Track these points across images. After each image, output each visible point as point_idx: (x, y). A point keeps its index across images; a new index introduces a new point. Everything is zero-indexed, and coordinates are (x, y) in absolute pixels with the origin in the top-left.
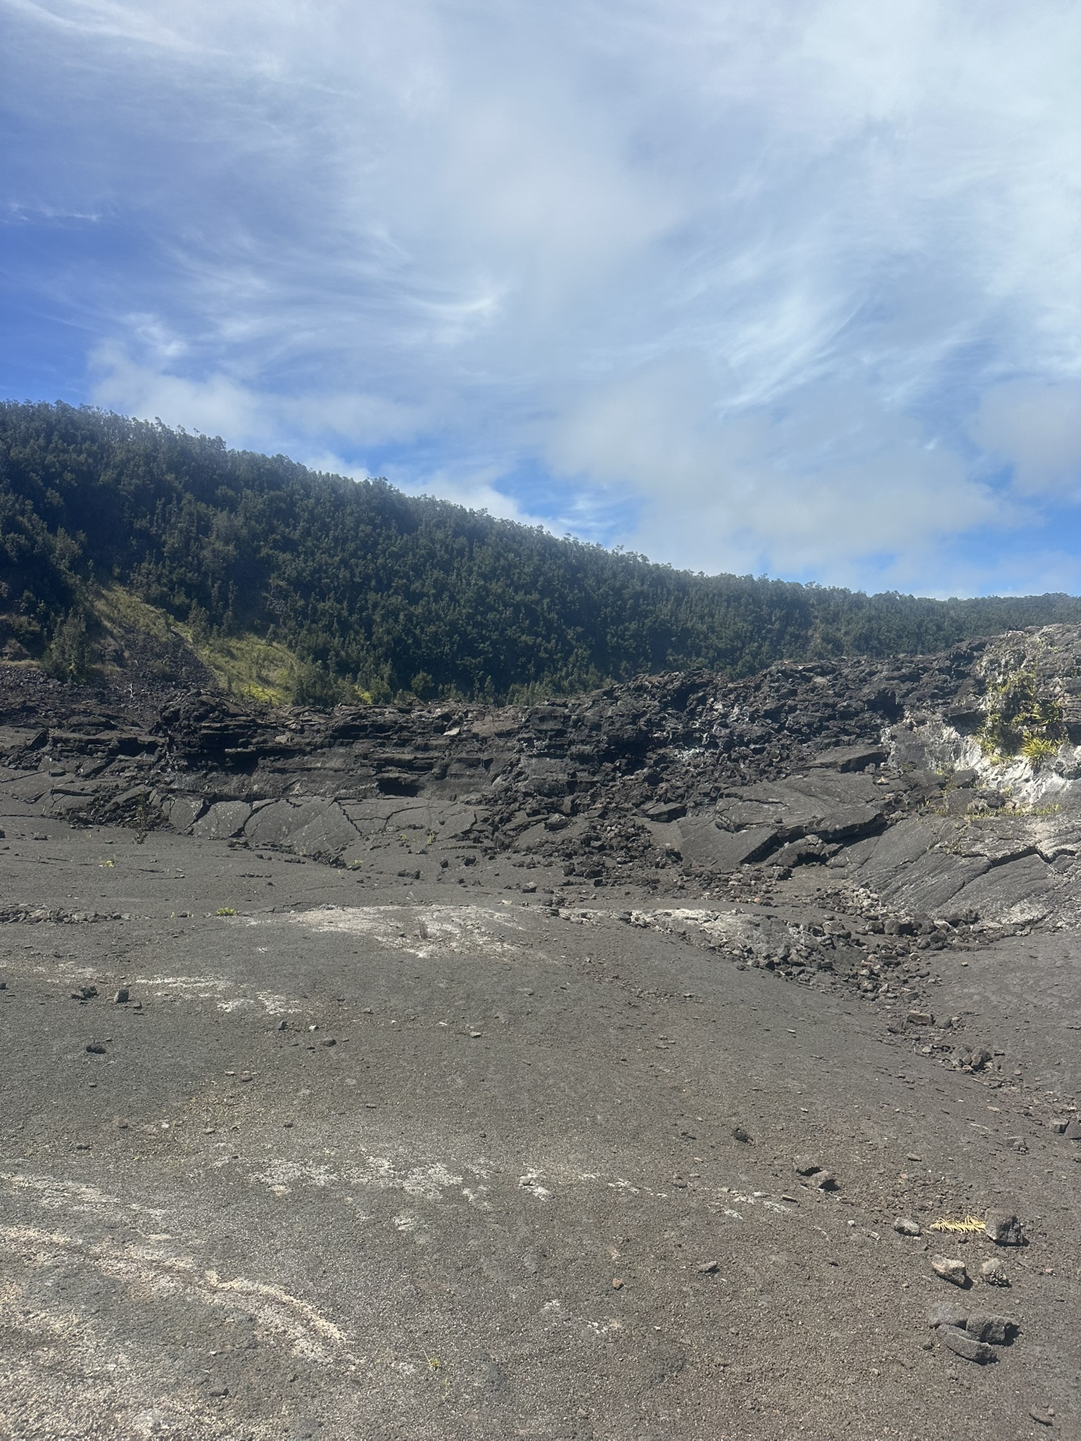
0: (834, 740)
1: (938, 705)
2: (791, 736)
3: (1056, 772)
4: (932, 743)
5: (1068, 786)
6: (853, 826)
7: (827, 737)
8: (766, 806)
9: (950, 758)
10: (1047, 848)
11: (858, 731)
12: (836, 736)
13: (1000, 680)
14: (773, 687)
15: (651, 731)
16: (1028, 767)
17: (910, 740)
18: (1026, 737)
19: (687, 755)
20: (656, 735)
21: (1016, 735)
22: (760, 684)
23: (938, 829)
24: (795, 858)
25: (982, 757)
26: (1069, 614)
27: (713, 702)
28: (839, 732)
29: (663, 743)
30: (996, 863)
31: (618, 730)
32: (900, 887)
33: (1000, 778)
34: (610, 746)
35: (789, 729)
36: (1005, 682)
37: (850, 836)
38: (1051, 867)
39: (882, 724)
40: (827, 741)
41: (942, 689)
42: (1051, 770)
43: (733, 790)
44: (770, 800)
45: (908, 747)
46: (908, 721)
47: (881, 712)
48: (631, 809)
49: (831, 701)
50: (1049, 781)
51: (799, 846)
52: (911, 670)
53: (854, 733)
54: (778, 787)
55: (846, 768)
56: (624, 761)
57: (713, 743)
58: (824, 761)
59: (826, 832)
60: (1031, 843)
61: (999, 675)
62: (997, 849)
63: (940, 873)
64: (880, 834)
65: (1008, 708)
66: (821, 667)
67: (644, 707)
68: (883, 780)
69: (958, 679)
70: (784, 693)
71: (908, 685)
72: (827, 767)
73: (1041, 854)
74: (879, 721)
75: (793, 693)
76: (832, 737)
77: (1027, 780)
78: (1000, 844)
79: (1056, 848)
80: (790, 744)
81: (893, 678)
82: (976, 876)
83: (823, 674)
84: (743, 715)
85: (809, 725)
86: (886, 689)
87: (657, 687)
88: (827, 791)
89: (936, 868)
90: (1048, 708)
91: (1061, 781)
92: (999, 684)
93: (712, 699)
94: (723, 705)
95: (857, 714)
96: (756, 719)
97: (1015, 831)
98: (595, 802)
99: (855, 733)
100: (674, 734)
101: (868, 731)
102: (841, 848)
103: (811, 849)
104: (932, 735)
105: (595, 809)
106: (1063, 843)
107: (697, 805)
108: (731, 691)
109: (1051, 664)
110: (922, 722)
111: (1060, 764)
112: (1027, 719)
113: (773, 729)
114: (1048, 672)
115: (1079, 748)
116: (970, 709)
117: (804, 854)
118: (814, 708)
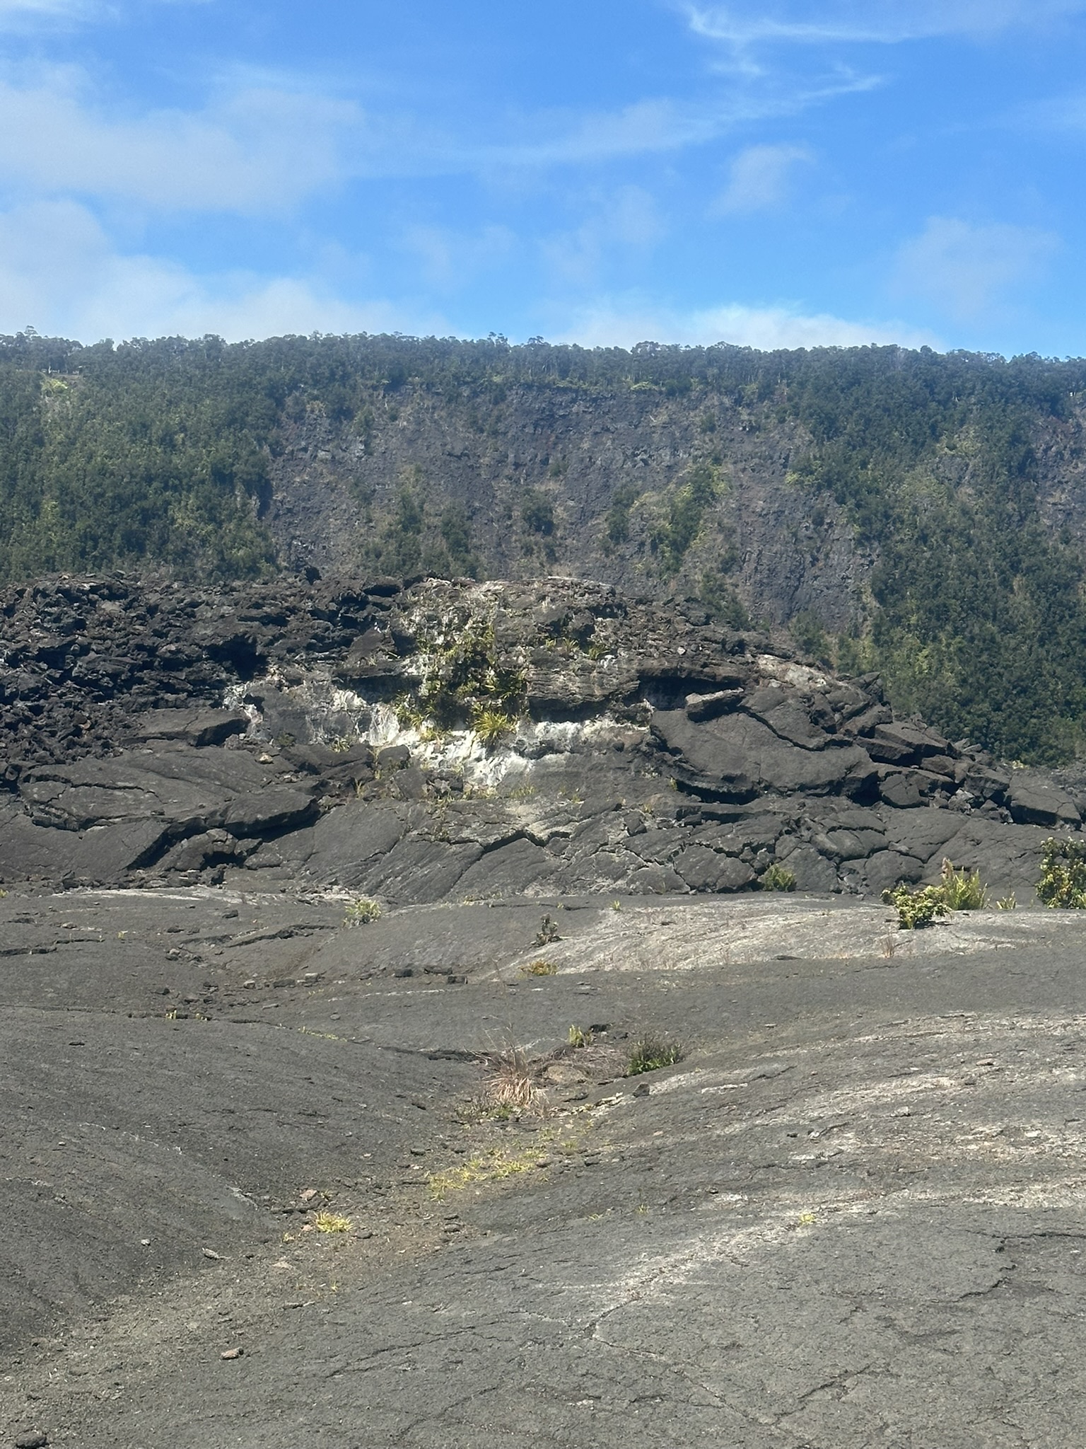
0: (152, 698)
1: (316, 659)
2: (80, 690)
3: (516, 752)
4: (317, 710)
5: (530, 766)
6: (283, 816)
7: (142, 694)
8: (117, 793)
9: (354, 731)
10: (539, 830)
11: (189, 687)
12: (155, 694)
13: (440, 640)
14: (50, 614)
16: (475, 745)
17: (283, 705)
18: (476, 710)
21: (462, 707)
22: (14, 605)
23: (406, 815)
24: (201, 859)
25: (400, 731)
28: (158, 688)
30: (488, 848)
32: (382, 881)
33: (440, 757)
35: (76, 680)
36: (447, 646)
37: (273, 828)
38: (546, 850)
39: (229, 680)
40: (142, 700)
41: (320, 639)
42: (510, 749)
43: (47, 770)
44: (121, 784)
45: (282, 714)
46: (276, 678)
47: (228, 664)
49: (148, 642)
50: (508, 761)
51: (203, 844)
52: (279, 610)
53: (184, 691)
54: (121, 762)
55: (201, 741)
58: (162, 730)
59: (240, 824)
60: (518, 827)
61: (439, 634)
62: (487, 834)
63: (430, 861)
64: (312, 824)
65: (455, 675)
66: (109, 588)
68: (267, 757)
69: (344, 627)
70: (68, 624)
71: (271, 631)
72: (170, 738)
73: (532, 837)
74: (224, 676)
75: (80, 625)
76: (148, 694)
77: (479, 760)
78: (488, 828)
79: (550, 830)
80: (81, 703)
81: (252, 619)
82: (472, 863)
83: (112, 597)
85: (114, 676)
86: (246, 633)
88: (197, 772)
90: (507, 679)
91: (522, 761)
92: (440, 646)
95: (189, 663)
96: (21, 660)
97: (498, 814)
99: (186, 691)
101: (208, 690)
102: (260, 843)
103: (218, 847)
104: (316, 699)
106: (555, 825)
109: (512, 630)
110: (297, 681)
111: (521, 742)
112: (475, 689)
113: (49, 677)
114: (510, 639)
115: (541, 725)
116: (390, 671)
117: (211, 853)
118: (120, 651)
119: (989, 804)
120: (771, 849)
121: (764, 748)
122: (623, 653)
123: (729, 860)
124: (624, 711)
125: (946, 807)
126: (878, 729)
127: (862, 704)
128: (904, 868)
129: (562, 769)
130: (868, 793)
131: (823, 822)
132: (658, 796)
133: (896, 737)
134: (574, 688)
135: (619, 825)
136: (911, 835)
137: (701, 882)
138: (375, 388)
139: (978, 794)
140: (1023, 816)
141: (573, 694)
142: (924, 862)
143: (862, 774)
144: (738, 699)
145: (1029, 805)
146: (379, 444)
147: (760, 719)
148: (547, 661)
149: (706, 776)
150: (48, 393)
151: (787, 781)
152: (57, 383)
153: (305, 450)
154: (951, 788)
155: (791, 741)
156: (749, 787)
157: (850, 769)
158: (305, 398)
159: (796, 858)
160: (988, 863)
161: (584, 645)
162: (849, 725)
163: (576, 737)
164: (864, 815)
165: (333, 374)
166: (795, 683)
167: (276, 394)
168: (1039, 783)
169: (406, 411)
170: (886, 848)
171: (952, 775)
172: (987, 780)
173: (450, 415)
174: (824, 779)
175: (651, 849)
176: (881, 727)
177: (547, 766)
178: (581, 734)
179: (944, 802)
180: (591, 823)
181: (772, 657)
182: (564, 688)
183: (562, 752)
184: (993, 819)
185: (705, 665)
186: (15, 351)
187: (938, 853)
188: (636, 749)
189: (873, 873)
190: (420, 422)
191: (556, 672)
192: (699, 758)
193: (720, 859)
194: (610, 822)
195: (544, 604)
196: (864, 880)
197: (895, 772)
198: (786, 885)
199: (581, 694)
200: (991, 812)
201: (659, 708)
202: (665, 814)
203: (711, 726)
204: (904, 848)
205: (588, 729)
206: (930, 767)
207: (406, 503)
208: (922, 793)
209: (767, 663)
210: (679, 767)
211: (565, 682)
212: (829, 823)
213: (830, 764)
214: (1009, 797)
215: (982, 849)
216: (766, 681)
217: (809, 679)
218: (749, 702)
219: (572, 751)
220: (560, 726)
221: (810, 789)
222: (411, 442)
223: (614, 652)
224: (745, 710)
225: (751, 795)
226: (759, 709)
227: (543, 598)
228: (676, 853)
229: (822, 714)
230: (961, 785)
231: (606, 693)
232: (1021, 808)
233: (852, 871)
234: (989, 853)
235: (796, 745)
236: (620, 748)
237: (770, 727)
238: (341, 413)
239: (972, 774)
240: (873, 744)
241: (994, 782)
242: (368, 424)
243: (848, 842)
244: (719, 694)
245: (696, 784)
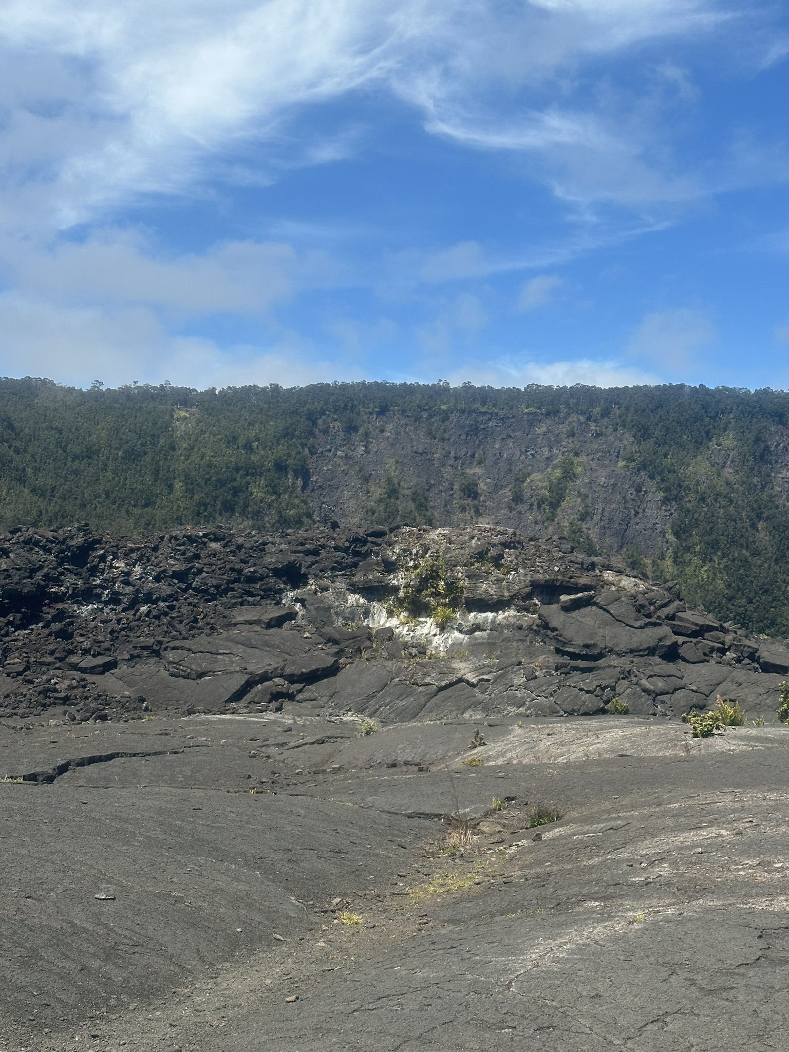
0: (240, 600)
1: (337, 576)
2: (197, 596)
3: (457, 630)
4: (338, 606)
5: (466, 639)
6: (317, 670)
7: (234, 597)
8: (219, 657)
9: (360, 618)
10: (472, 678)
11: (262, 593)
12: (241, 597)
13: (411, 564)
14: (179, 550)
15: (47, 586)
16: (433, 627)
17: (317, 603)
18: (433, 605)
19: (85, 610)
20: (52, 590)
21: (424, 604)
22: (158, 545)
23: (391, 669)
24: (269, 696)
25: (388, 618)
27: (112, 560)
28: (243, 594)
29: (59, 598)
30: (441, 689)
31: (16, 584)
32: (377, 709)
33: (412, 634)
34: (3, 600)
35: (195, 589)
36: (416, 567)
37: (312, 677)
38: (476, 690)
39: (285, 589)
40: (233, 601)
41: (340, 563)
42: (453, 629)
43: (177, 643)
44: (221, 651)
45: (317, 609)
46: (313, 587)
47: (284, 579)
48: (54, 663)
49: (237, 567)
50: (453, 636)
51: (270, 687)
52: (315, 547)
53: (258, 595)
54: (221, 639)
55: (269, 625)
56: (19, 616)
57: (115, 599)
59: (292, 675)
60: (459, 676)
61: (411, 560)
62: (441, 680)
63: (406, 697)
64: (335, 675)
65: (420, 585)
66: (214, 534)
67: (40, 561)
68: (308, 634)
69: (354, 557)
70: (190, 556)
71: (310, 559)
72: (250, 624)
73: (468, 682)
74: (282, 586)
75: (197, 556)
76: (238, 597)
77: (435, 635)
78: (441, 677)
79: (479, 678)
80: (198, 603)
81: (299, 552)
82: (432, 698)
83: (216, 540)
84: (146, 574)
85: (217, 587)
86: (295, 560)
87: (52, 542)
88: (266, 644)
89: (401, 695)
90: (452, 587)
91: (461, 636)
92: (411, 567)
93: (111, 557)
94: (126, 563)
95: (262, 578)
96: (163, 578)
97: (447, 668)
98: (6, 657)
99: (260, 595)
100: (74, 589)
101: (273, 595)
102: (304, 686)
103: (279, 688)
104: (337, 599)
105: (14, 664)
106: (481, 675)
107: (132, 657)
108: (132, 550)
110: (326, 589)
111: (460, 625)
112: (433, 593)
113: (179, 588)
114: (453, 563)
115: (472, 614)
116: (381, 582)
117: (275, 692)
118: (220, 572)
119: (747, 661)
120: (613, 689)
121: (607, 627)
122: (521, 571)
123: (587, 695)
124: (523, 605)
125: (720, 663)
126: (678, 616)
127: (667, 600)
128: (695, 700)
129: (485, 641)
130: (672, 654)
131: (644, 672)
132: (544, 656)
133: (688, 620)
134: (492, 592)
135: (520, 674)
136: (699, 680)
137: (571, 709)
138: (371, 413)
139: (739, 655)
140: (768, 668)
141: (491, 595)
142: (707, 696)
143: (668, 643)
144: (592, 597)
145: (771, 661)
146: (373, 447)
147: (605, 610)
148: (475, 575)
149: (573, 644)
150: (178, 420)
151: (622, 647)
152: (183, 414)
153: (330, 451)
154: (723, 651)
155: (624, 623)
156: (599, 651)
157: (660, 640)
158: (329, 420)
159: (628, 694)
160: (747, 697)
161: (498, 566)
162: (659, 613)
163: (493, 622)
164: (670, 668)
165: (346, 406)
166: (626, 588)
167: (312, 418)
168: (777, 648)
169: (390, 427)
170: (684, 688)
171: (723, 643)
172: (745, 646)
173: (416, 429)
174: (645, 646)
175: (540, 689)
176: (679, 614)
177: (476, 639)
178: (497, 619)
179: (719, 659)
180: (503, 673)
181: (611, 572)
182: (486, 591)
183: (485, 630)
184: (749, 670)
185: (571, 577)
186: (158, 395)
187: (715, 691)
188: (530, 628)
189: (676, 703)
190: (398, 434)
191: (481, 582)
192: (568, 633)
193: (582, 695)
194: (515, 672)
195: (474, 541)
196: (670, 707)
197: (688, 642)
198: (622, 710)
199: (496, 595)
200: (748, 666)
201: (543, 603)
202: (548, 667)
203: (575, 614)
204: (694, 688)
205: (501, 616)
206: (710, 638)
207: (389, 481)
208: (705, 654)
209: (608, 575)
210: (557, 639)
211: (486, 588)
212: (648, 673)
213: (649, 636)
214: (759, 657)
215: (743, 689)
216: (608, 587)
217: (635, 585)
218: (599, 600)
219: (491, 630)
220: (484, 615)
221: (636, 652)
222: (392, 445)
223: (516, 570)
224: (596, 604)
225: (600, 656)
226: (604, 603)
227: (473, 538)
228: (555, 691)
229: (642, 606)
230: (729, 649)
231: (512, 594)
232: (766, 663)
233: (663, 702)
234: (747, 690)
235: (627, 625)
236: (520, 628)
237: (611, 614)
238: (351, 428)
239: (735, 643)
240: (674, 625)
241: (749, 647)
242: (367, 435)
243: (660, 684)
244: (580, 595)
245: (567, 649)
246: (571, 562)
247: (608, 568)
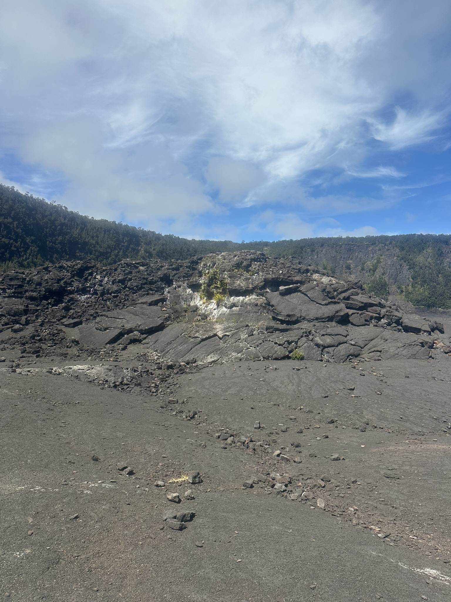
0: (146, 293)
1: (185, 280)
2: (129, 291)
3: (224, 306)
4: (183, 295)
5: (228, 311)
6: (152, 328)
7: (144, 291)
8: (118, 320)
9: (189, 301)
10: (220, 334)
11: (156, 289)
12: (147, 291)
14: (122, 270)
15: (66, 287)
16: (215, 305)
17: (175, 293)
18: (215, 293)
19: (83, 298)
20: (68, 289)
21: (212, 292)
22: (117, 268)
23: (184, 328)
24: (129, 341)
25: (200, 300)
26: (232, 249)
27: (96, 275)
28: (148, 290)
29: (72, 292)
30: (203, 340)
31: (50, 286)
32: (169, 351)
33: (206, 308)
34: (46, 293)
35: (128, 288)
36: (209, 272)
37: (151, 331)
38: (221, 341)
39: (165, 287)
40: (144, 293)
41: (187, 274)
42: (223, 306)
43: (104, 313)
44: (120, 317)
45: (174, 296)
46: (175, 286)
47: (165, 282)
48: (56, 322)
49: (146, 277)
50: (222, 310)
51: (131, 336)
52: (176, 266)
53: (154, 290)
54: (123, 311)
55: (151, 304)
56: (53, 300)
57: (95, 293)
58: (142, 301)
59: (142, 330)
60: (215, 332)
61: (207, 270)
62: (203, 335)
63: (184, 344)
64: (162, 330)
65: (209, 282)
66: (142, 263)
67: (63, 276)
68: (165, 309)
69: (193, 270)
70: (127, 273)
71: (175, 272)
72: (143, 304)
73: (218, 336)
74: (164, 286)
75: (131, 273)
76: (145, 291)
77: (215, 309)
78: (205, 333)
79: (223, 334)
80: (129, 294)
81: (170, 269)
82: (196, 345)
83: (143, 266)
84: (109, 281)
85: (137, 286)
86: (167, 273)
87: (70, 267)
88: (143, 314)
89: (182, 343)
90: (223, 284)
91: (226, 310)
92: (207, 273)
93: (95, 274)
94: (100, 276)
96: (115, 283)
97: (210, 328)
98: (38, 319)
99: (155, 290)
100: (77, 288)
101: (160, 290)
102: (148, 336)
103: (136, 337)
104: (183, 292)
105: (38, 322)
106: (226, 332)
107: (87, 320)
108: (104, 270)
109: (224, 267)
110: (179, 287)
111: (226, 304)
112: (215, 287)
113: (122, 287)
114: (223, 270)
115: (232, 298)
116: (196, 282)
117: (133, 339)
118: (139, 280)
119: (394, 325)
120: (296, 343)
121: (305, 305)
122: (261, 273)
123: (279, 347)
124: (259, 293)
125: (376, 326)
126: (351, 297)
127: (345, 289)
128: (352, 351)
129: (237, 313)
130: (344, 320)
131: (320, 332)
132: (262, 322)
133: (357, 300)
134: (242, 285)
135: (244, 332)
136: (358, 337)
137: (267, 355)
138: (319, 246)
139: (389, 321)
140: (408, 329)
141: (242, 287)
142: (362, 348)
143: (342, 314)
144: (298, 287)
145: (410, 325)
146: (319, 256)
147: (305, 294)
148: (234, 276)
149: (281, 315)
150: (264, 250)
151: (311, 317)
152: (266, 248)
153: (307, 257)
154: (379, 319)
155: (316, 302)
156: (296, 318)
157: (337, 312)
158: (307, 249)
159: (305, 347)
160: (389, 349)
161: (248, 271)
162: (339, 296)
163: (242, 302)
164: (341, 329)
165: (311, 244)
166: (323, 282)
167: (302, 248)
168: (414, 317)
169: (324, 250)
170: (346, 343)
171: (379, 314)
172: (393, 316)
173: (332, 250)
174: (326, 315)
175: (253, 342)
176: (352, 297)
177: (233, 311)
178: (244, 300)
179: (376, 324)
180: (237, 332)
181: (318, 274)
182: (239, 285)
183: (238, 307)
184: (395, 330)
185: (289, 277)
186: (259, 244)
187: (369, 344)
188: (261, 305)
189: (337, 353)
190: (326, 252)
191: (237, 280)
192: (280, 308)
193: (275, 347)
194: (242, 331)
195: (236, 258)
196: (332, 356)
197: (355, 313)
198: (300, 357)
199: (245, 287)
200: (394, 328)
201: (272, 291)
202: (262, 329)
203: (287, 297)
204: (353, 343)
205: (247, 299)
206: (371, 311)
207: (324, 265)
208: (366, 320)
209: (316, 276)
210: (274, 311)
211: (240, 283)
212: (322, 332)
213: (329, 310)
214: (402, 322)
215: (387, 343)
216: (312, 282)
217: (330, 281)
218: (302, 288)
219: (241, 306)
220: (238, 298)
221: (320, 319)
222: (325, 255)
223: (258, 273)
224: (300, 291)
225: (296, 322)
226: (305, 291)
227: (236, 256)
228: (260, 344)
229: (329, 292)
230: (383, 317)
231: (253, 286)
232: (406, 326)
233: (328, 352)
234: (390, 345)
235: (317, 303)
236: (257, 305)
237: (308, 297)
238: (313, 251)
239: (387, 313)
240: (348, 303)
241: (396, 316)
242: (317, 252)
243: (328, 340)
244: (291, 286)
245: (278, 317)
246: (293, 269)
247: (317, 272)
